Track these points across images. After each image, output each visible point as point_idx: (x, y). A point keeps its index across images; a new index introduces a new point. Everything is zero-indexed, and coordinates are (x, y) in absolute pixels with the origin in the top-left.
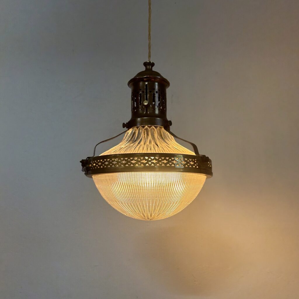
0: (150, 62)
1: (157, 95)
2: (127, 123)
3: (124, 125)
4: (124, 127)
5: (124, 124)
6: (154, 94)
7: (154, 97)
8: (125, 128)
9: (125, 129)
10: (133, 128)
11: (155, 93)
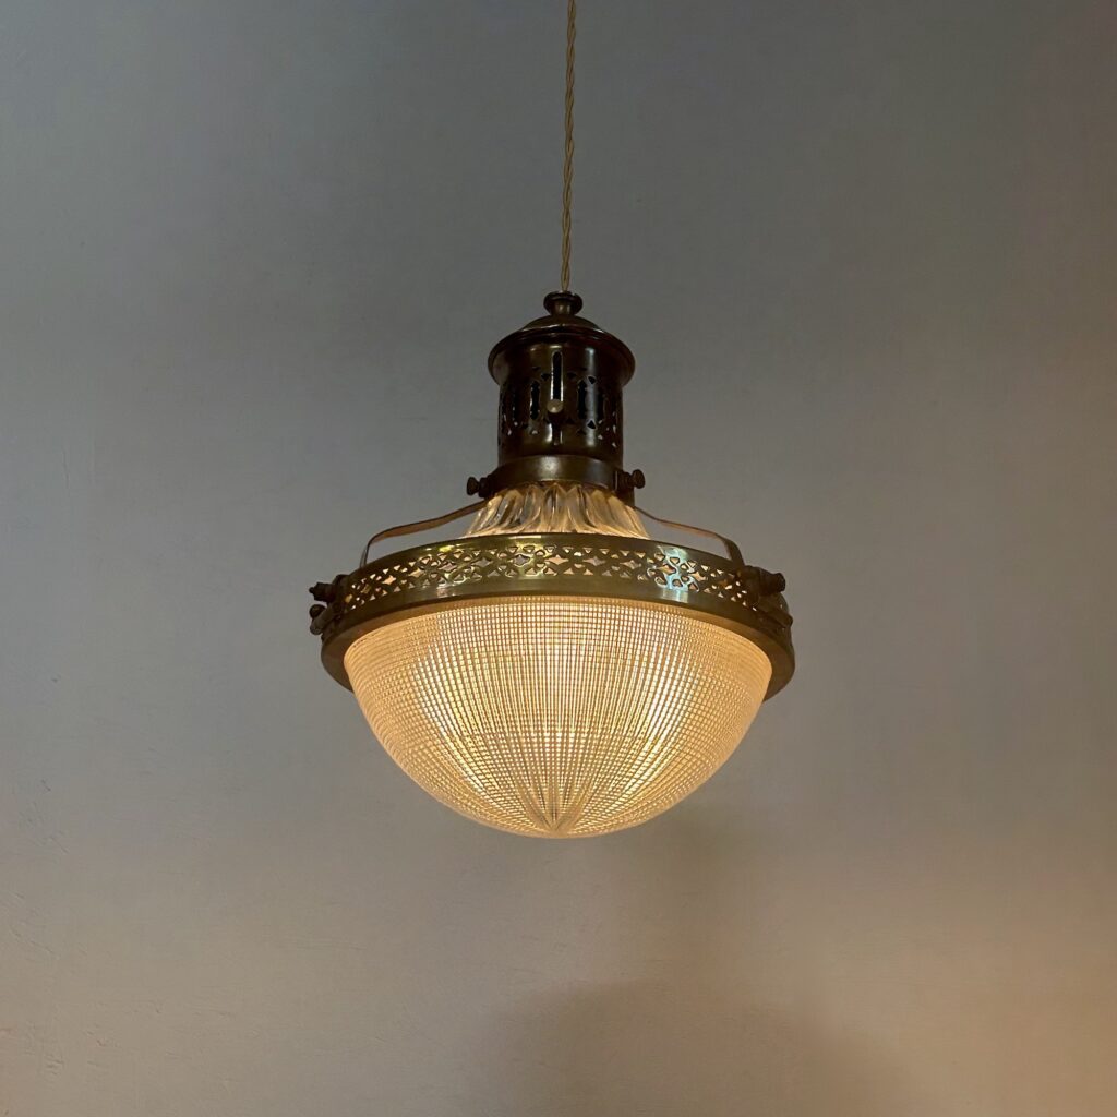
0: (567, 294)
1: (591, 389)
2: (482, 479)
3: (473, 486)
4: (470, 492)
5: (471, 480)
6: (584, 385)
7: (584, 394)
8: (476, 495)
9: (476, 498)
10: (503, 496)
11: (588, 382)
